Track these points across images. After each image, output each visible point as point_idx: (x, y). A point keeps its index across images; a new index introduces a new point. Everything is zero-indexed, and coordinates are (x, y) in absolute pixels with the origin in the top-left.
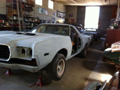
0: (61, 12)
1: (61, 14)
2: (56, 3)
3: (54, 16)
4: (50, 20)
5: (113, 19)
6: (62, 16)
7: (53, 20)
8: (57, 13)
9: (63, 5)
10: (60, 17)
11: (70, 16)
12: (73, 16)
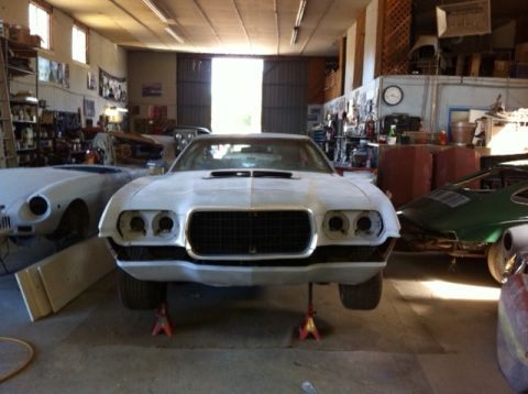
0: (113, 78)
1: (113, 84)
2: (95, 38)
3: (90, 92)
4: (79, 110)
5: (316, 106)
6: (117, 94)
7: (88, 111)
8: (101, 79)
9: (120, 46)
10: (111, 96)
11: (147, 92)
12: (162, 92)
